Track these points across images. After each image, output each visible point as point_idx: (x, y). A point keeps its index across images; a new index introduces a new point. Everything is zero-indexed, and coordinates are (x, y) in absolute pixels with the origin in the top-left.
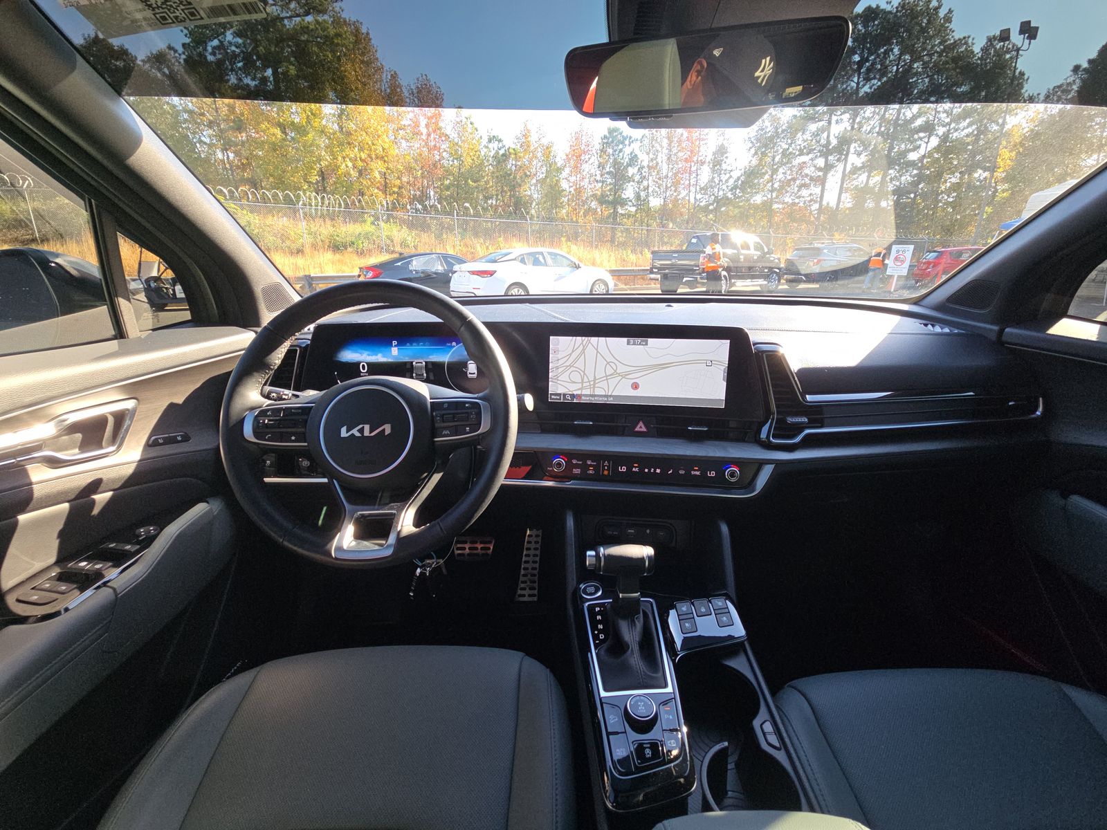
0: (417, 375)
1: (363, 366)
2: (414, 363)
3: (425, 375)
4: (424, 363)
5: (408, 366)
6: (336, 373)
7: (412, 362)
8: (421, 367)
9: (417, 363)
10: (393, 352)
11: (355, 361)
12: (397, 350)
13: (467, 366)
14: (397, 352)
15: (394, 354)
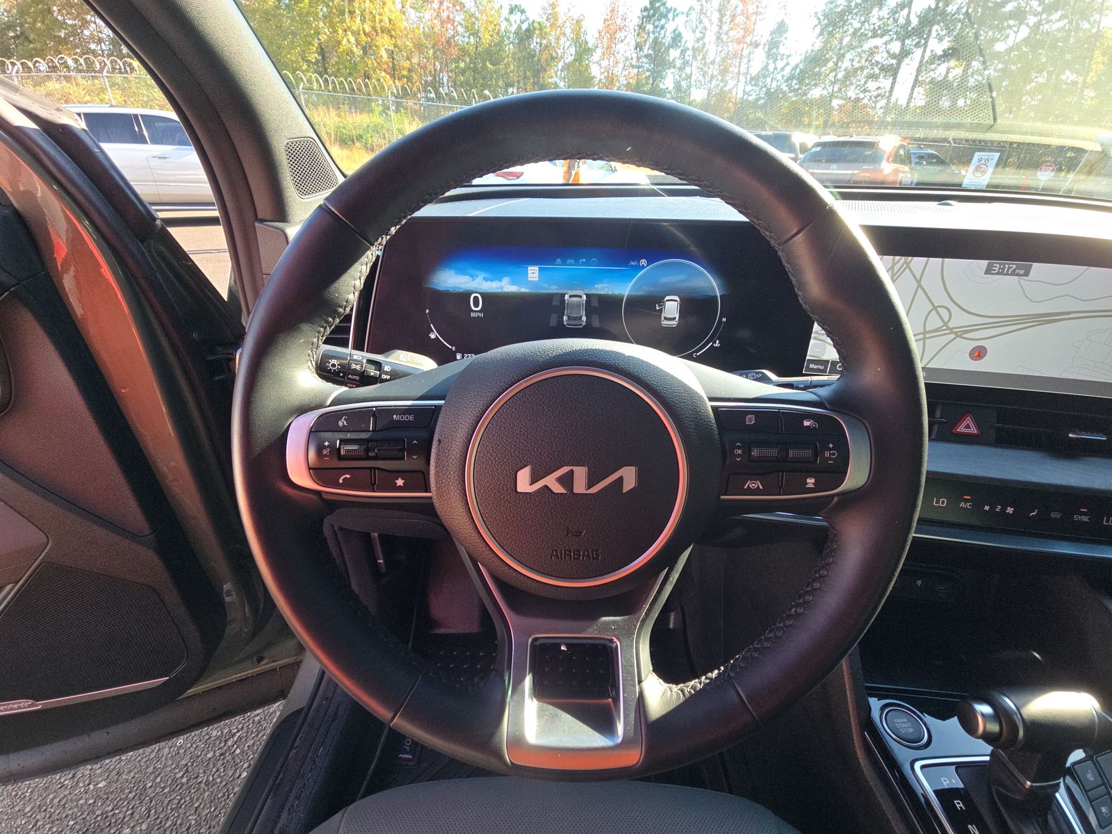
0: (568, 317)
1: (476, 299)
2: (566, 297)
3: (584, 318)
4: (584, 297)
5: (556, 302)
6: (427, 311)
7: (563, 295)
8: (578, 306)
9: (571, 296)
10: (530, 275)
11: (461, 291)
12: (537, 272)
13: (663, 305)
14: (537, 275)
15: (531, 279)
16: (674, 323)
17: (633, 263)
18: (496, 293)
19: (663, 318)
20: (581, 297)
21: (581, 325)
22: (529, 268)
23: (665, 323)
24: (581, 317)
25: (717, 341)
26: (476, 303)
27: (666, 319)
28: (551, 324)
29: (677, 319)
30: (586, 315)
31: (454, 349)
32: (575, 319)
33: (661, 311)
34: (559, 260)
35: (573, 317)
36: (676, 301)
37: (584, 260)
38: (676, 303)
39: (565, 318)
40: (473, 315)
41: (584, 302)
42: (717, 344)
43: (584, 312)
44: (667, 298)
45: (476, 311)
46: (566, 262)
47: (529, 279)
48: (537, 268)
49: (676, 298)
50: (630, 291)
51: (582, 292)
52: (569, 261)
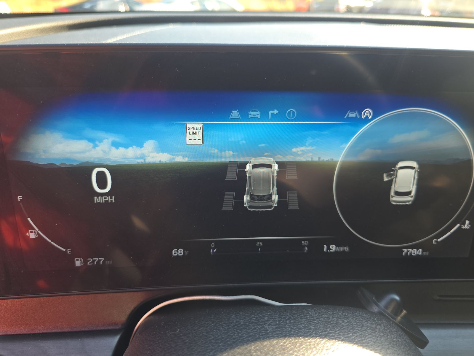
0: (252, 196)
1: (101, 178)
2: (248, 167)
3: (275, 197)
4: (276, 167)
5: (231, 176)
6: (19, 198)
7: (243, 165)
8: (266, 180)
9: (254, 166)
10: (189, 137)
11: (75, 164)
12: (201, 131)
13: (393, 175)
14: (200, 136)
15: (193, 142)
16: (409, 199)
17: (351, 115)
18: (134, 165)
19: (392, 193)
20: (270, 166)
21: (271, 207)
22: (188, 126)
23: (395, 199)
24: (271, 195)
25: (467, 222)
26: (102, 183)
27: (398, 194)
28: (224, 208)
29: (413, 193)
30: (278, 193)
31: (69, 251)
32: (261, 198)
33: (390, 183)
34: (235, 113)
35: (258, 196)
36: (413, 168)
37: (276, 112)
38: (413, 171)
39: (246, 198)
40: (96, 200)
41: (276, 175)
42: (467, 225)
43: (275, 189)
44: (401, 164)
45: (102, 195)
46: (248, 114)
47: (189, 142)
48: (201, 126)
49: (414, 164)
50: (347, 154)
51: (272, 160)
52: (252, 114)
